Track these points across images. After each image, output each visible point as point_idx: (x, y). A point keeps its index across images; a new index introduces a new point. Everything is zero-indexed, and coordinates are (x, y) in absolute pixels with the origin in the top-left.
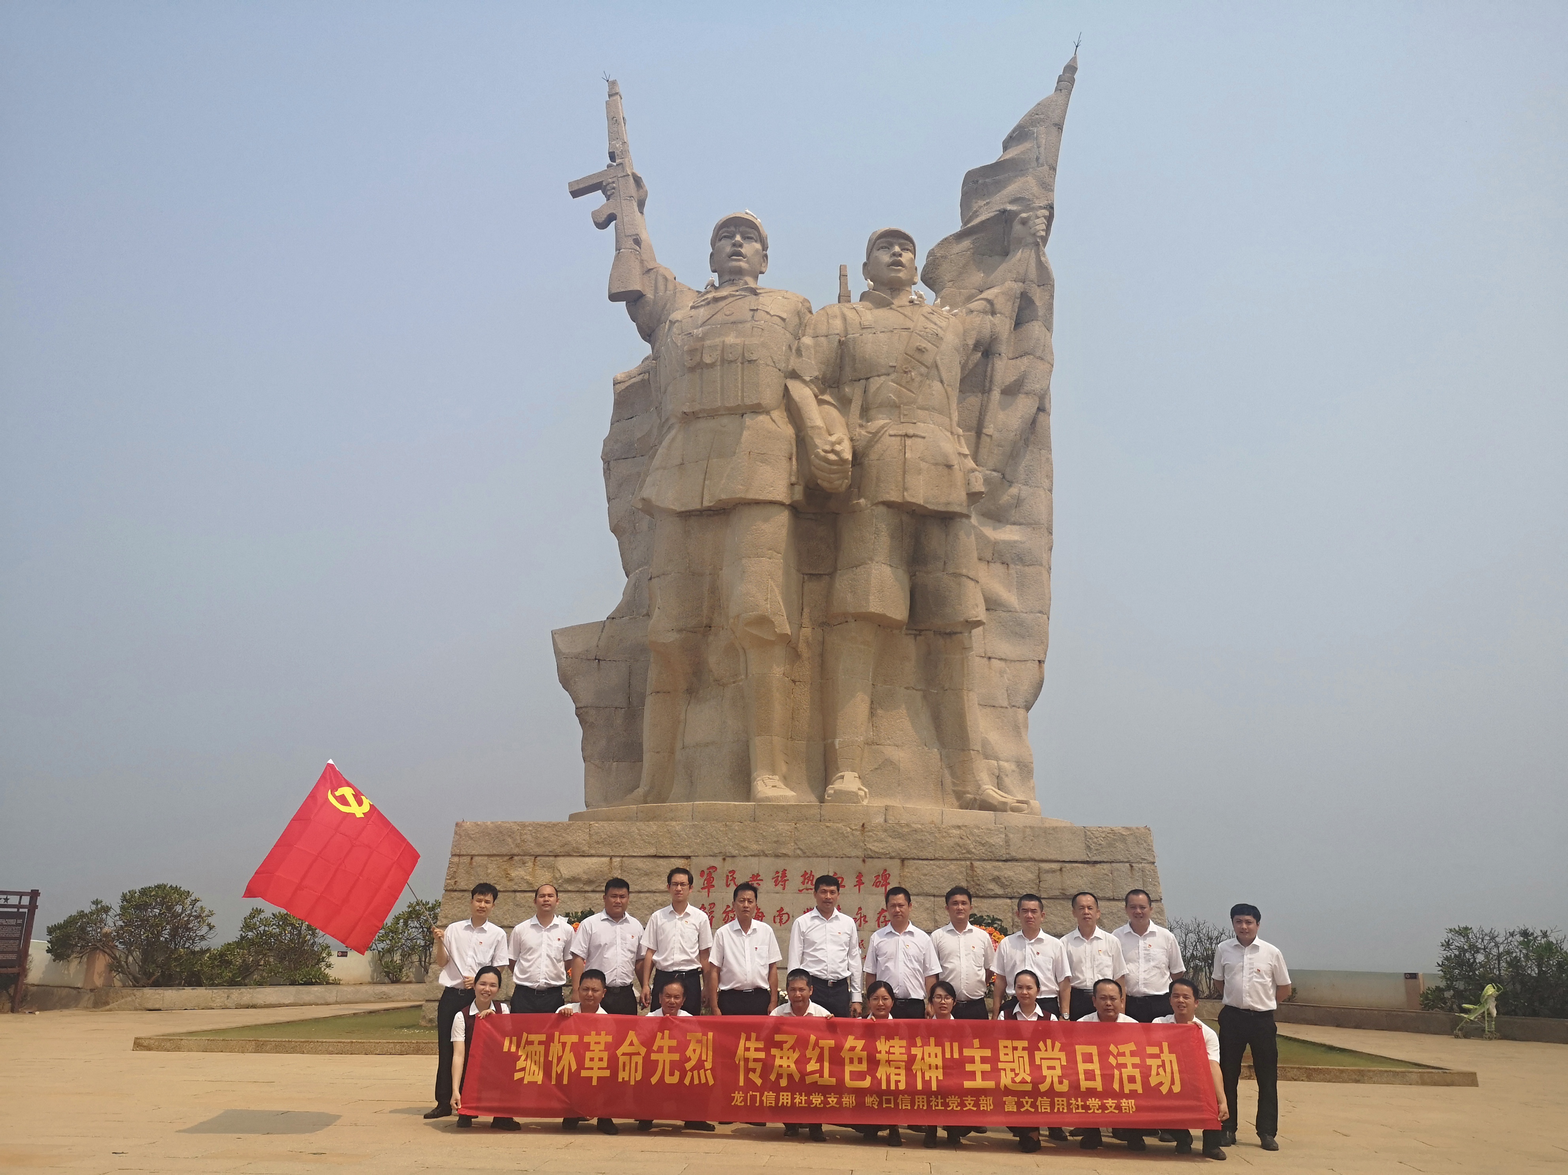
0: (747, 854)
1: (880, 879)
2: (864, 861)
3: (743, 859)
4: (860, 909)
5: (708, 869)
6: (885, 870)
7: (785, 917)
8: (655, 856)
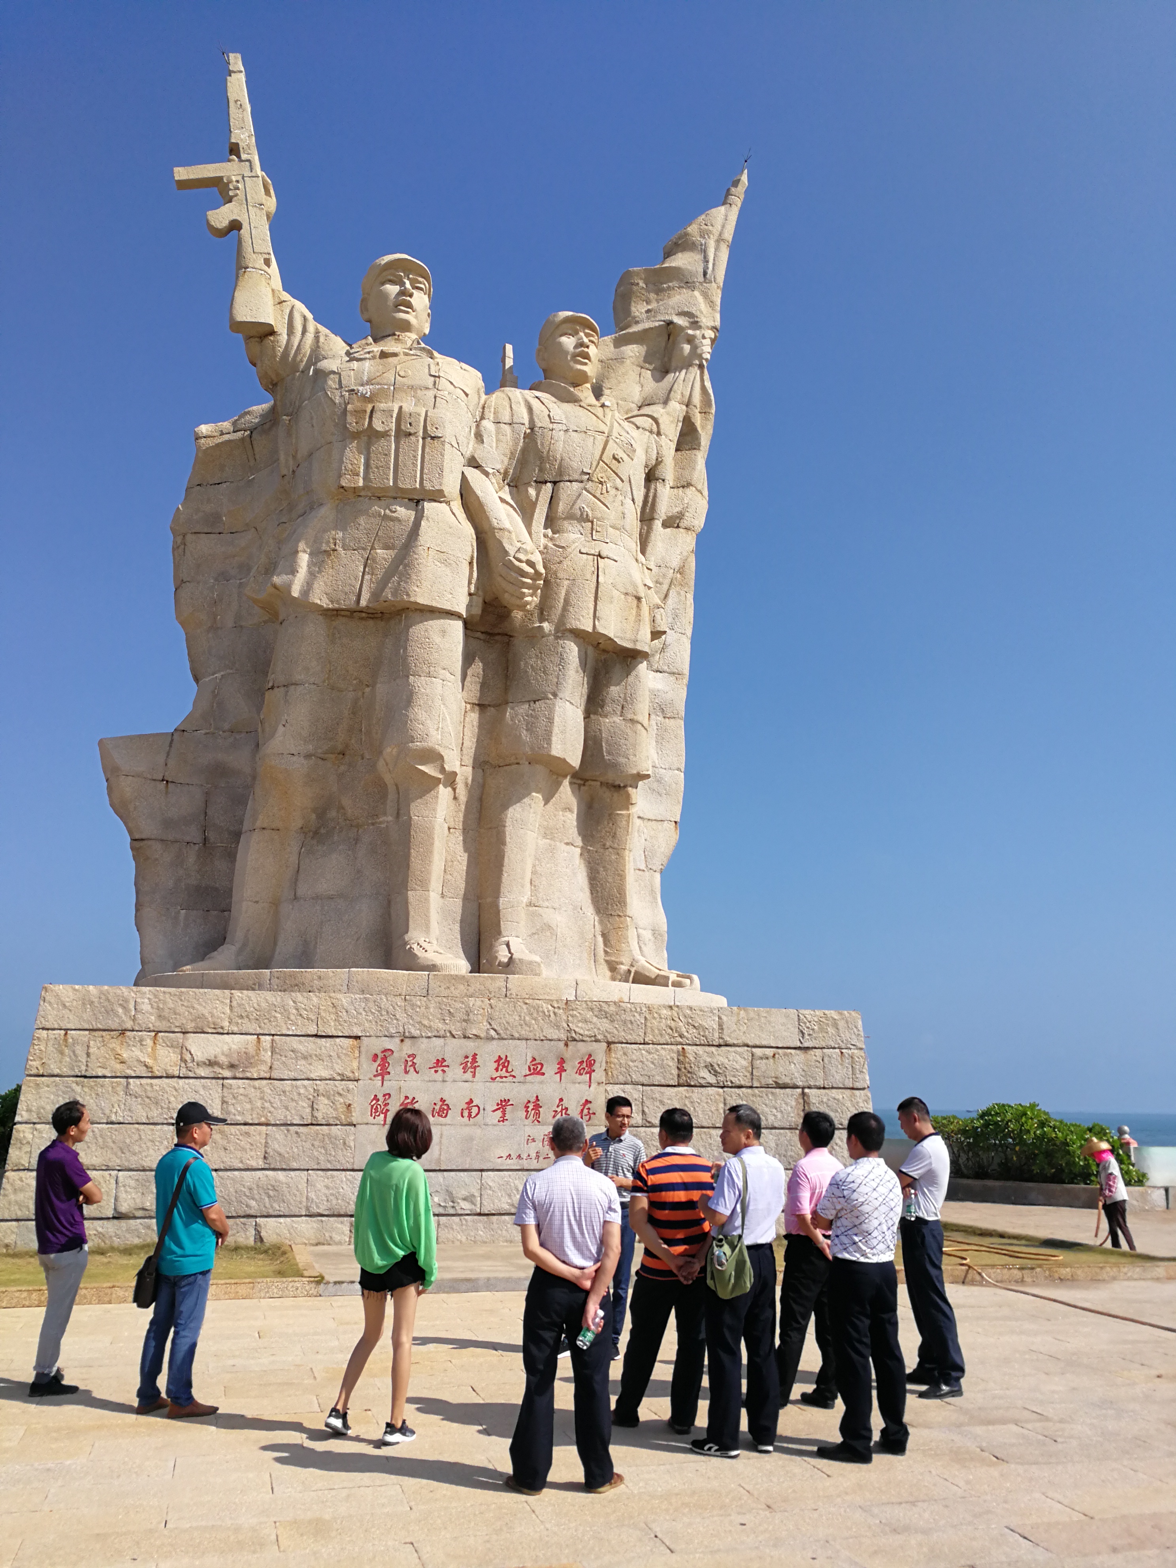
0: (430, 1034)
1: (584, 1065)
2: (566, 1045)
3: (425, 1040)
4: (561, 1100)
5: (383, 1052)
6: (590, 1056)
7: (474, 1111)
8: (316, 1036)
